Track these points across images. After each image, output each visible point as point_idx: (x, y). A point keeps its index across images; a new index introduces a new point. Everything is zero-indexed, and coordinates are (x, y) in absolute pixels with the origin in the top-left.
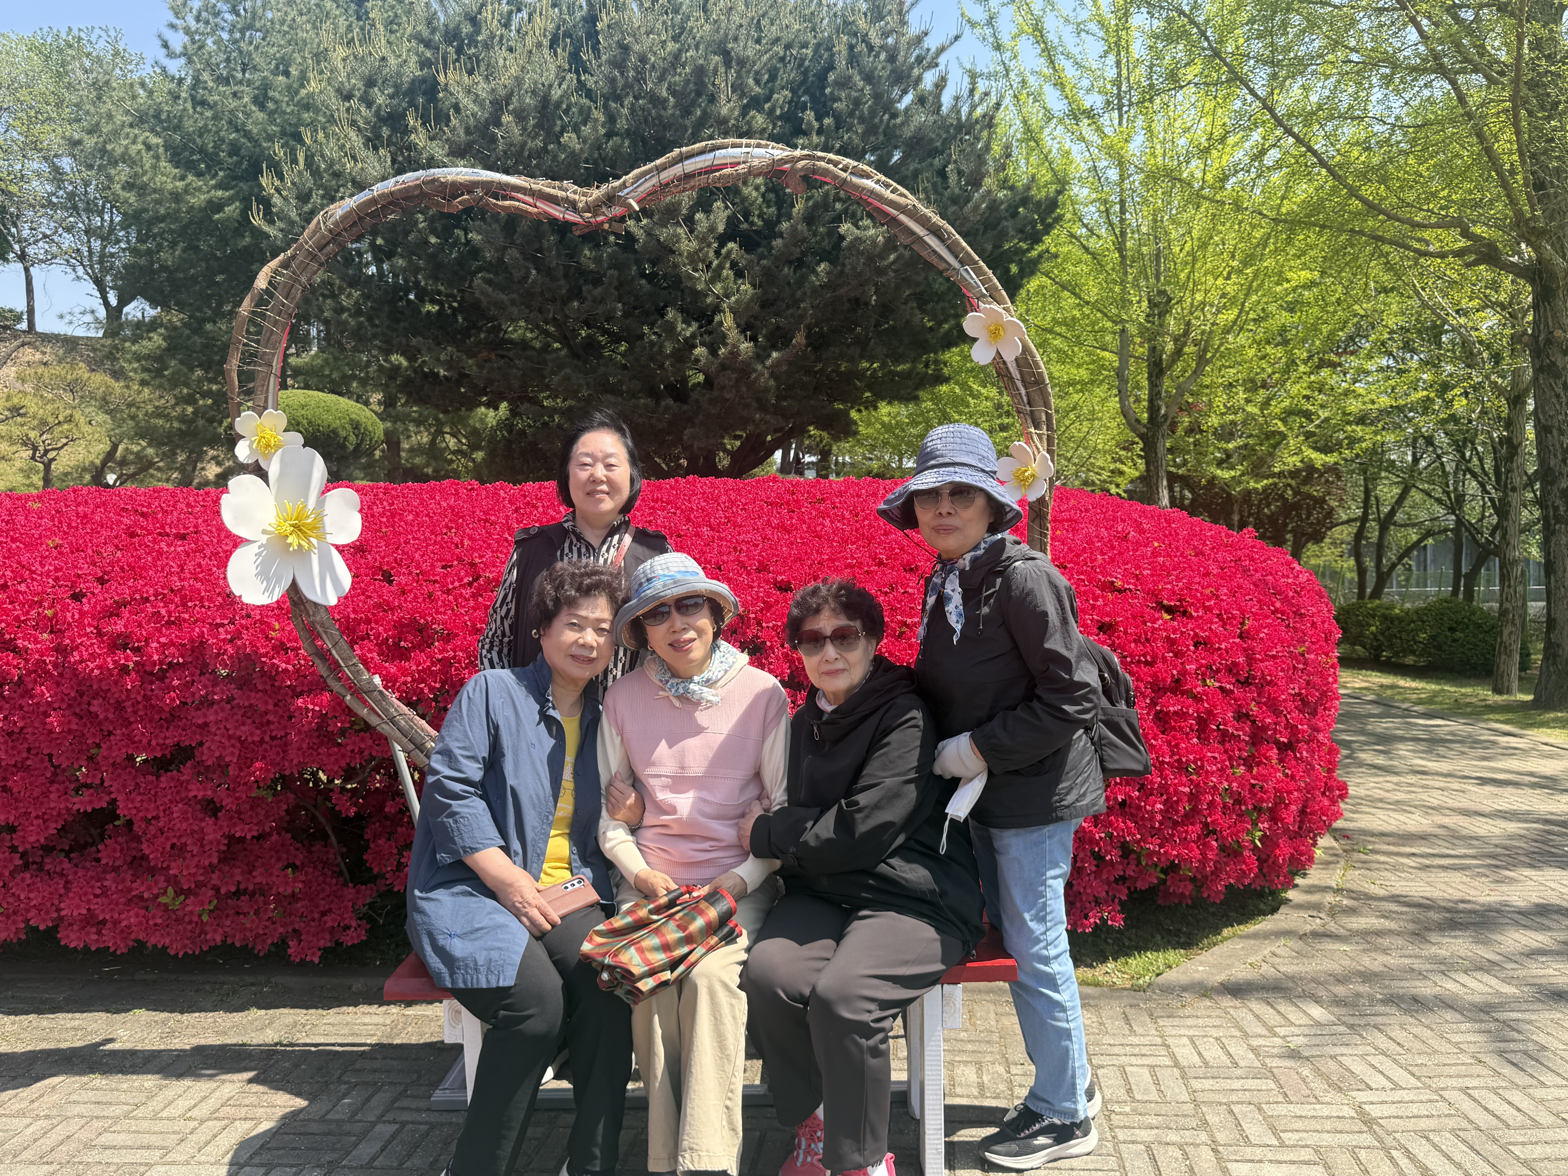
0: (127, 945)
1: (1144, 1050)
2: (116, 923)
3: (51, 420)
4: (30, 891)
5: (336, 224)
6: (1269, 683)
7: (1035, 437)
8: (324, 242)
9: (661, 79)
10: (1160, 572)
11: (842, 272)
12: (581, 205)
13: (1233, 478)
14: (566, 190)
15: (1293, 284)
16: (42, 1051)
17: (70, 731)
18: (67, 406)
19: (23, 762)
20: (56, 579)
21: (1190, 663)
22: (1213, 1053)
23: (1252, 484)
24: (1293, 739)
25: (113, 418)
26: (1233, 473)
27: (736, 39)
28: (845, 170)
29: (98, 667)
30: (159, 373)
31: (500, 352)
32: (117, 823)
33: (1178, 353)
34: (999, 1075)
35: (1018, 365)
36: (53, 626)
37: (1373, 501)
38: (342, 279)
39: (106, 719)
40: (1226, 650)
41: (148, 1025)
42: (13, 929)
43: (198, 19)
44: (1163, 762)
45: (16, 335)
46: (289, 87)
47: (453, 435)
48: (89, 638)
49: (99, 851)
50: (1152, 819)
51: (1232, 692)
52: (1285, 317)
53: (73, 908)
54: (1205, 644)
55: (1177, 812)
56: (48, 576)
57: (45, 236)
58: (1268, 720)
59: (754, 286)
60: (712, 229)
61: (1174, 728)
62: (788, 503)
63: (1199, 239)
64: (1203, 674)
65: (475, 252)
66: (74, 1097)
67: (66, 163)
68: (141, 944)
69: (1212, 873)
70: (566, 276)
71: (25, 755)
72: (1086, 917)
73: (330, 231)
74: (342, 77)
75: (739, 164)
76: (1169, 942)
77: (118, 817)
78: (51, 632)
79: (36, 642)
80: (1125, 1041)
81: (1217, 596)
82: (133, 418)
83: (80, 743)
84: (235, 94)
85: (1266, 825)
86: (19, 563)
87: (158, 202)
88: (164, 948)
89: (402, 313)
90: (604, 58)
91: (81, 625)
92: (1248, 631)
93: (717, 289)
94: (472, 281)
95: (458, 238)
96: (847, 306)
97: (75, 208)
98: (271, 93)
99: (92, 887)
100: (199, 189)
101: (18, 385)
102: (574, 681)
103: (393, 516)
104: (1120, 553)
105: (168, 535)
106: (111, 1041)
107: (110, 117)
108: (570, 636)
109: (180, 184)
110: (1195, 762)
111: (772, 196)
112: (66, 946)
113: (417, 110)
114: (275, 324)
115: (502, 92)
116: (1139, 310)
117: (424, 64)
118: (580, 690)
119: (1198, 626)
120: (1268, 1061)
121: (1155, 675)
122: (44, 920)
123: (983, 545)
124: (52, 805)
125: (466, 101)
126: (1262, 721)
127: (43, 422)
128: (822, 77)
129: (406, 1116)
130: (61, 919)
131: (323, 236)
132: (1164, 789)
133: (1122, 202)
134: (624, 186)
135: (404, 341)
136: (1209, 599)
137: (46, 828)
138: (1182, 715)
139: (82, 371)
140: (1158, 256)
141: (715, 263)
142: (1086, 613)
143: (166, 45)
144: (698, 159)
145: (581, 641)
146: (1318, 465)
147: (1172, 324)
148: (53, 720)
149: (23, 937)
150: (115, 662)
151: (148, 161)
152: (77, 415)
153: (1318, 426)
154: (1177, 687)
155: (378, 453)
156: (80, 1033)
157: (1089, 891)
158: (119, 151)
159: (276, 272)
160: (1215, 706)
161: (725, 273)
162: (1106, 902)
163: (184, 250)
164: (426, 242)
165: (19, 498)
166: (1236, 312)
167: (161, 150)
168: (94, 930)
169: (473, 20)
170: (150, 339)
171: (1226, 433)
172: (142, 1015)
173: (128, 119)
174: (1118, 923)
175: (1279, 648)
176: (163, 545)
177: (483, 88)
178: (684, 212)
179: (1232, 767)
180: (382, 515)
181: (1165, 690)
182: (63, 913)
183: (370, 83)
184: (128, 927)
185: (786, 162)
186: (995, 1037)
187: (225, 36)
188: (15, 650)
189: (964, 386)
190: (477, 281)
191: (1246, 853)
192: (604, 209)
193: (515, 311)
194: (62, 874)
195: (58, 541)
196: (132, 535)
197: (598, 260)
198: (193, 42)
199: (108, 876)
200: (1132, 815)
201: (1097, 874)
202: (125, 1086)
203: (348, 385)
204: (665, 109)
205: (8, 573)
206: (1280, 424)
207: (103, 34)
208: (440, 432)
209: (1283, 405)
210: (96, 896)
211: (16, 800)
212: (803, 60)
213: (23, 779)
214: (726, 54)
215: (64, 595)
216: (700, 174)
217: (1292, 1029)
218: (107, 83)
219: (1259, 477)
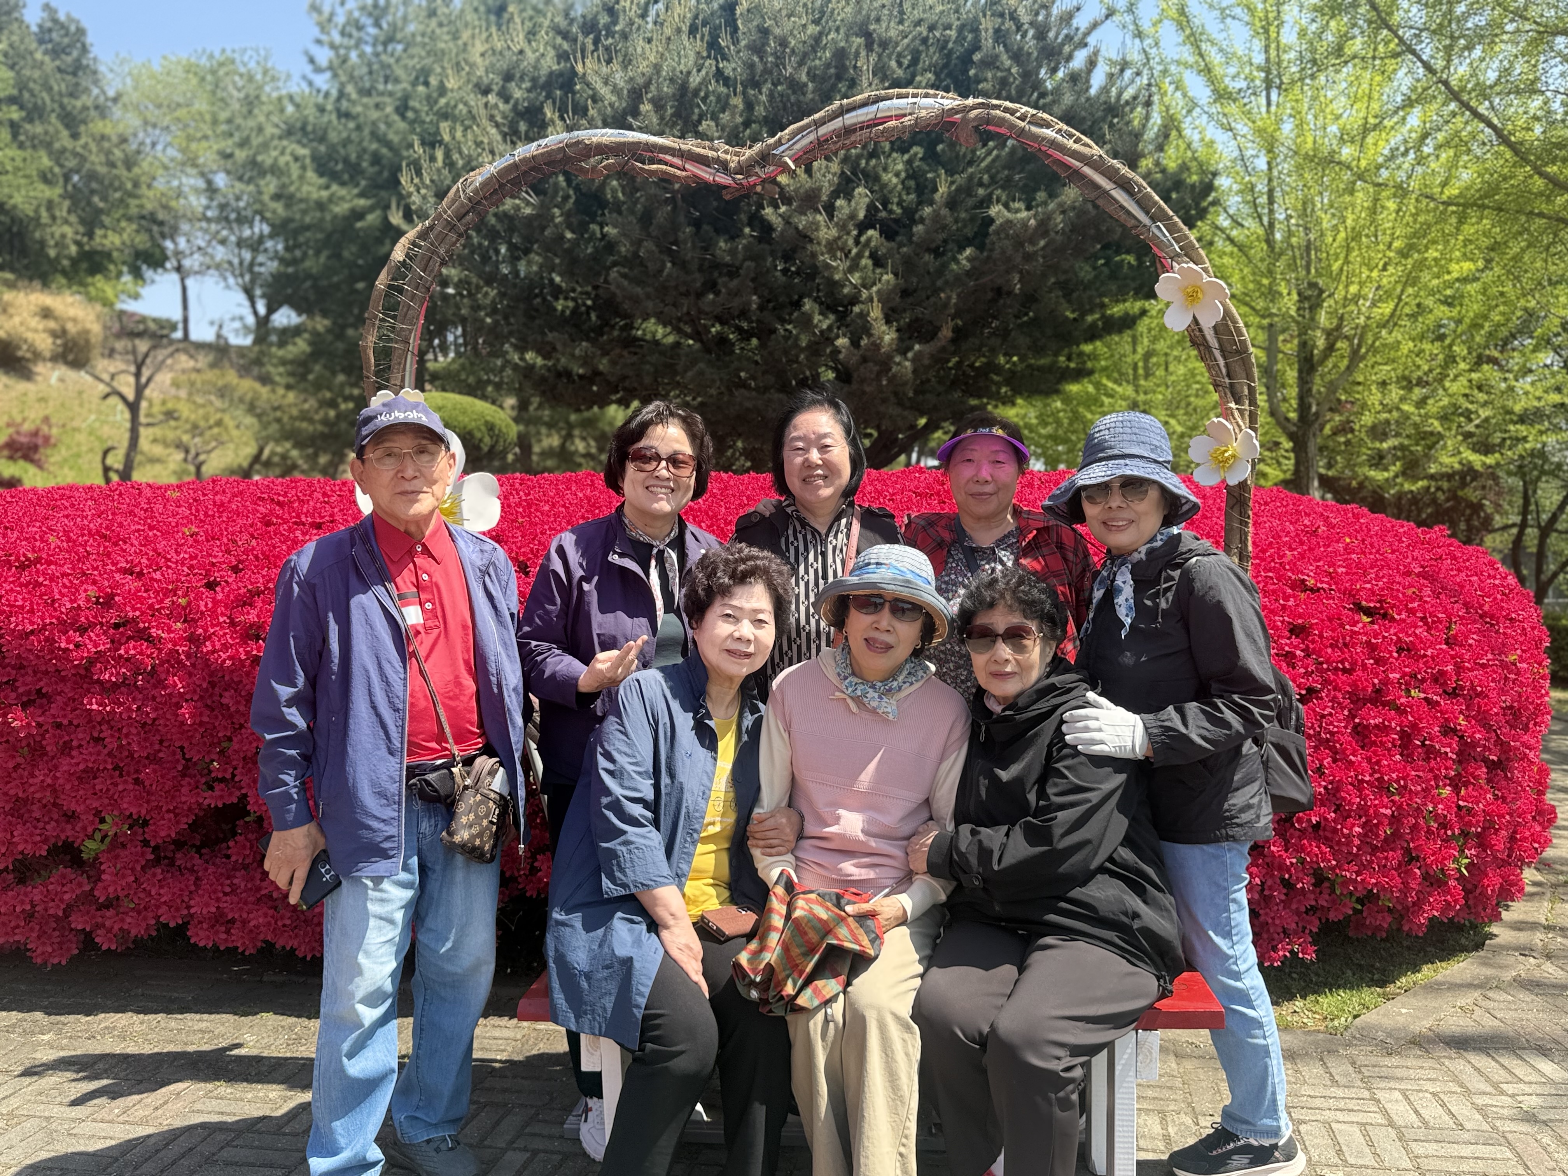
0: (255, 946)
1: (1351, 1105)
2: (244, 922)
3: (202, 424)
4: (161, 887)
5: (476, 191)
6: (1478, 695)
7: (1236, 413)
8: (463, 211)
9: (801, 64)
10: (1358, 570)
11: (989, 258)
12: (732, 165)
13: (1387, 480)
14: (717, 150)
15: (1455, 275)
16: (169, 1054)
17: (201, 724)
18: (218, 410)
19: (155, 755)
20: (191, 567)
21: (1393, 671)
22: (1432, 1111)
23: (1407, 486)
24: (1503, 757)
25: (260, 421)
26: (1386, 474)
27: (878, 20)
28: (1022, 118)
29: (230, 658)
30: (303, 377)
31: (633, 349)
32: (247, 819)
33: (1330, 348)
34: (1187, 1127)
35: (1216, 333)
36: (186, 615)
37: (1532, 507)
38: (480, 277)
39: (237, 711)
40: (1432, 657)
41: (275, 1030)
42: (144, 925)
43: (343, 33)
44: (1363, 781)
45: (172, 342)
46: (428, 97)
47: (584, 439)
48: (222, 628)
49: (229, 848)
50: (1349, 843)
51: (1438, 703)
52: (1442, 312)
53: (202, 906)
54: (1409, 650)
55: (1377, 836)
56: (183, 564)
57: (200, 248)
58: (1478, 736)
59: (896, 275)
60: (852, 216)
61: (1374, 743)
62: (938, 494)
63: (1353, 229)
64: (1407, 684)
65: (610, 246)
66: (198, 1106)
67: (221, 180)
68: (270, 946)
69: (1414, 904)
70: (700, 269)
71: (157, 747)
72: (1275, 949)
73: (470, 199)
74: (480, 72)
75: (905, 115)
76: (1362, 979)
77: (248, 813)
78: (185, 621)
79: (170, 631)
80: (1327, 1093)
81: (1421, 598)
82: (278, 420)
83: (212, 735)
84: (377, 106)
85: (1473, 852)
86: (155, 550)
87: (304, 212)
88: (293, 950)
89: (537, 310)
90: (743, 43)
91: (214, 614)
92: (1455, 637)
93: (855, 278)
94: (607, 275)
95: (593, 233)
96: (990, 295)
97: (227, 219)
98: (412, 103)
99: (222, 885)
100: (342, 198)
101: (173, 391)
102: (731, 679)
103: (529, 506)
104: (1311, 549)
105: (304, 524)
106: (238, 1046)
107: (260, 129)
108: (724, 629)
109: (325, 194)
110: (1397, 781)
111: (912, 183)
112: (195, 945)
113: (554, 103)
114: (413, 297)
115: (641, 81)
116: (1289, 303)
117: (562, 56)
118: (736, 686)
119: (1402, 631)
120: (1498, 1123)
121: (1354, 684)
122: (174, 917)
123: (1159, 537)
124: (183, 799)
125: (604, 91)
126: (1472, 736)
127: (195, 426)
128: (966, 60)
129: (538, 1144)
130: (192, 916)
131: (462, 205)
132: (1363, 810)
133: (1271, 193)
134: (779, 143)
135: (539, 338)
136: (1412, 601)
137: (178, 823)
138: (1383, 729)
139: (231, 377)
140: (1308, 248)
141: (854, 251)
142: (1276, 614)
143: (312, 61)
144: (860, 112)
145: (737, 635)
146: (1478, 467)
147: (1323, 318)
148: (185, 711)
149: (154, 933)
150: (247, 653)
151: (295, 171)
152: (227, 419)
153: (1477, 426)
154: (1378, 698)
155: (510, 457)
156: (207, 1036)
157: (1277, 922)
158: (269, 162)
159: (414, 244)
160: (1421, 720)
161: (864, 262)
162: (1296, 933)
163: (329, 258)
164: (562, 237)
165: (160, 488)
166: (1392, 305)
167: (308, 161)
168: (223, 929)
169: (611, 11)
170: (295, 344)
171: (1378, 432)
172: (269, 1019)
173: (277, 131)
174: (1310, 956)
175: (1490, 656)
176: (298, 533)
177: (619, 78)
178: (824, 198)
179: (1438, 787)
180: (519, 505)
181: (1365, 701)
182: (192, 911)
183: (508, 77)
184: (257, 927)
185: (957, 113)
186: (1178, 1083)
187: (368, 49)
188: (149, 639)
189: (1098, 385)
190: (614, 274)
191: (1452, 883)
192: (757, 169)
193: (650, 305)
194: (192, 870)
195: (194, 529)
196: (268, 524)
197: (733, 252)
198: (338, 55)
199: (238, 874)
200: (1326, 838)
201: (1286, 903)
202: (250, 1096)
203: (484, 389)
204: (804, 94)
205: (144, 561)
206: (1436, 423)
207: (254, 54)
208: (569, 436)
209: (1441, 404)
210: (225, 894)
211: (148, 793)
212: (947, 42)
213: (155, 771)
214: (868, 36)
215: (198, 583)
216: (861, 129)
217: (1522, 1086)
218: (257, 97)
219: (1415, 479)
